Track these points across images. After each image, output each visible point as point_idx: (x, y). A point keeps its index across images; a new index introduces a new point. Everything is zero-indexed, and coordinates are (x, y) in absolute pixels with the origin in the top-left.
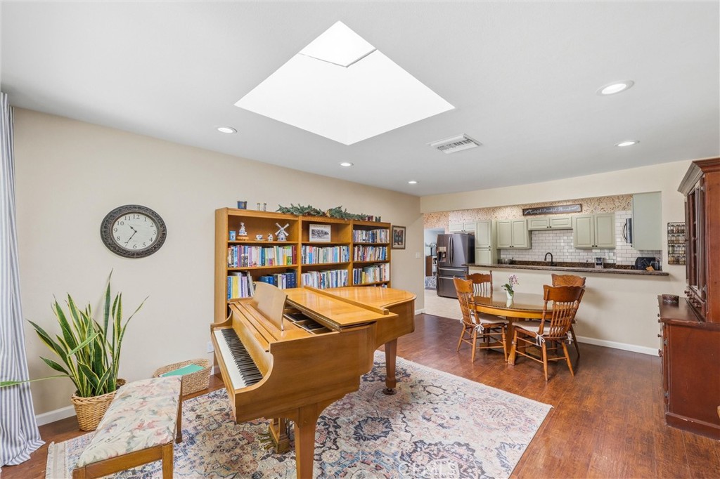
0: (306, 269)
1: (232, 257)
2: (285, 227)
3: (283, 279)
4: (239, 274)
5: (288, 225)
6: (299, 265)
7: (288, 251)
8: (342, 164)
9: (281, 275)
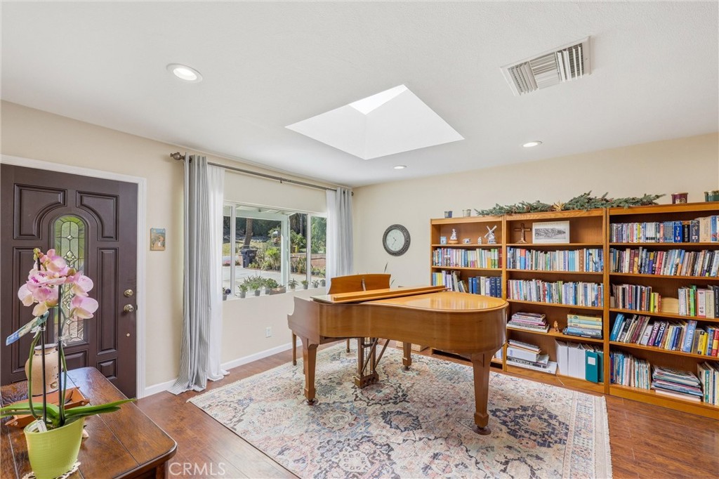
0: (512, 275)
1: (438, 258)
2: (493, 229)
3: (486, 281)
4: (444, 272)
5: (495, 227)
6: (504, 270)
7: (494, 255)
8: (525, 146)
9: (484, 278)
